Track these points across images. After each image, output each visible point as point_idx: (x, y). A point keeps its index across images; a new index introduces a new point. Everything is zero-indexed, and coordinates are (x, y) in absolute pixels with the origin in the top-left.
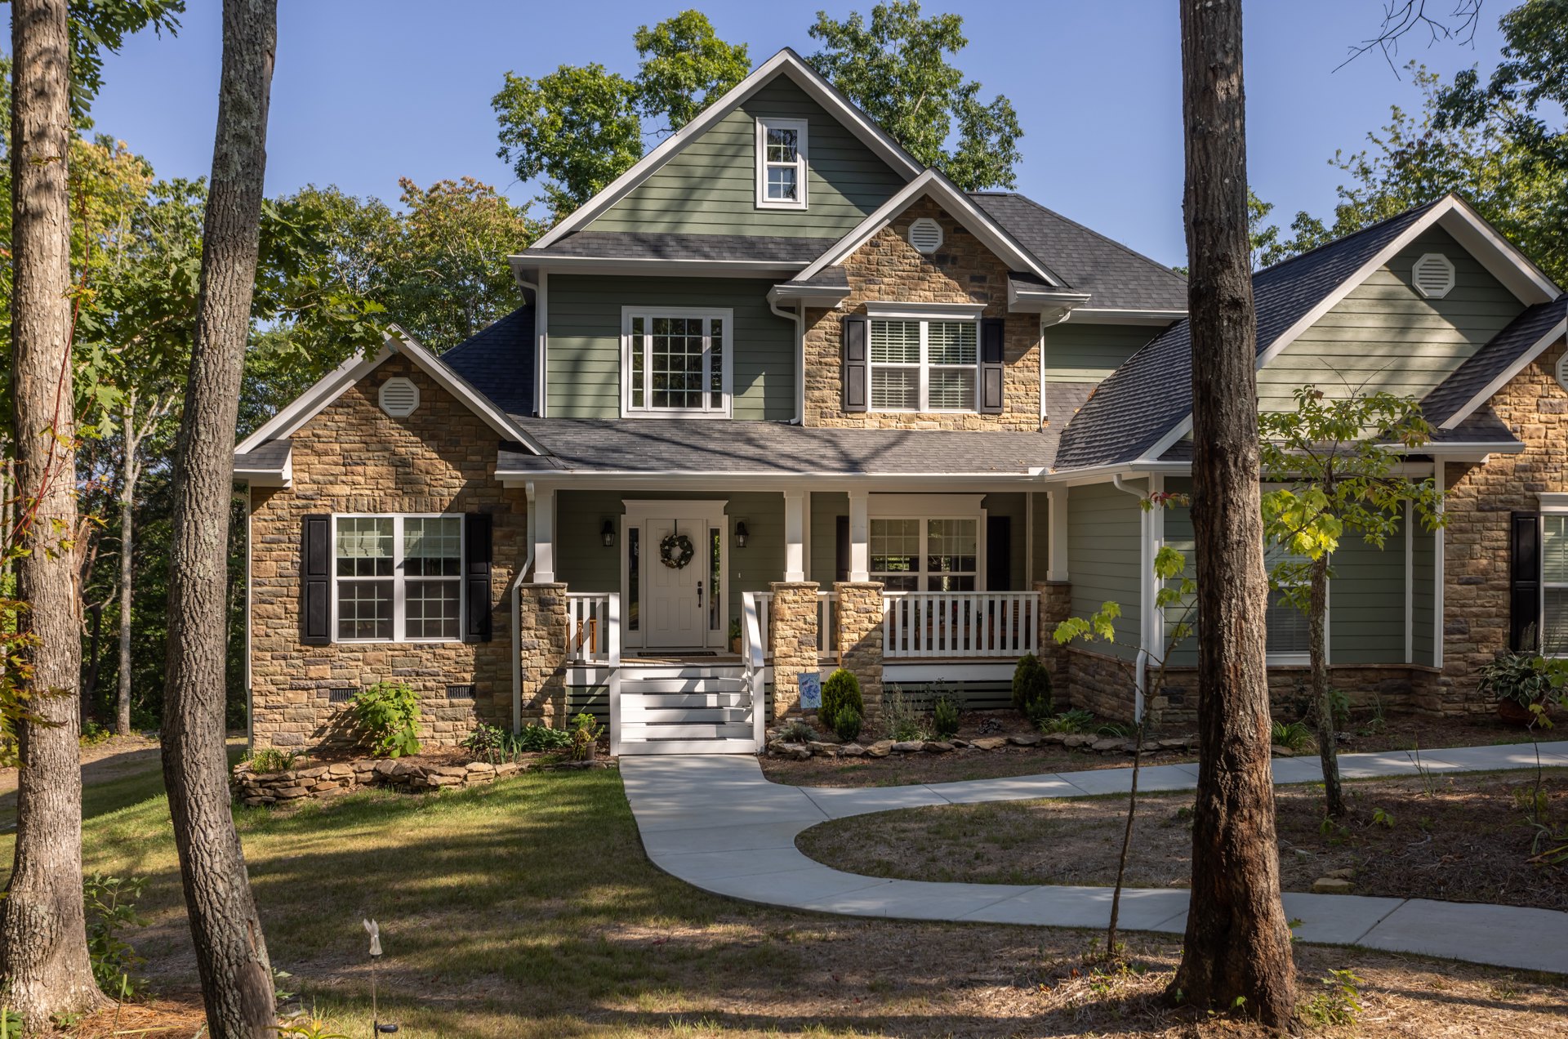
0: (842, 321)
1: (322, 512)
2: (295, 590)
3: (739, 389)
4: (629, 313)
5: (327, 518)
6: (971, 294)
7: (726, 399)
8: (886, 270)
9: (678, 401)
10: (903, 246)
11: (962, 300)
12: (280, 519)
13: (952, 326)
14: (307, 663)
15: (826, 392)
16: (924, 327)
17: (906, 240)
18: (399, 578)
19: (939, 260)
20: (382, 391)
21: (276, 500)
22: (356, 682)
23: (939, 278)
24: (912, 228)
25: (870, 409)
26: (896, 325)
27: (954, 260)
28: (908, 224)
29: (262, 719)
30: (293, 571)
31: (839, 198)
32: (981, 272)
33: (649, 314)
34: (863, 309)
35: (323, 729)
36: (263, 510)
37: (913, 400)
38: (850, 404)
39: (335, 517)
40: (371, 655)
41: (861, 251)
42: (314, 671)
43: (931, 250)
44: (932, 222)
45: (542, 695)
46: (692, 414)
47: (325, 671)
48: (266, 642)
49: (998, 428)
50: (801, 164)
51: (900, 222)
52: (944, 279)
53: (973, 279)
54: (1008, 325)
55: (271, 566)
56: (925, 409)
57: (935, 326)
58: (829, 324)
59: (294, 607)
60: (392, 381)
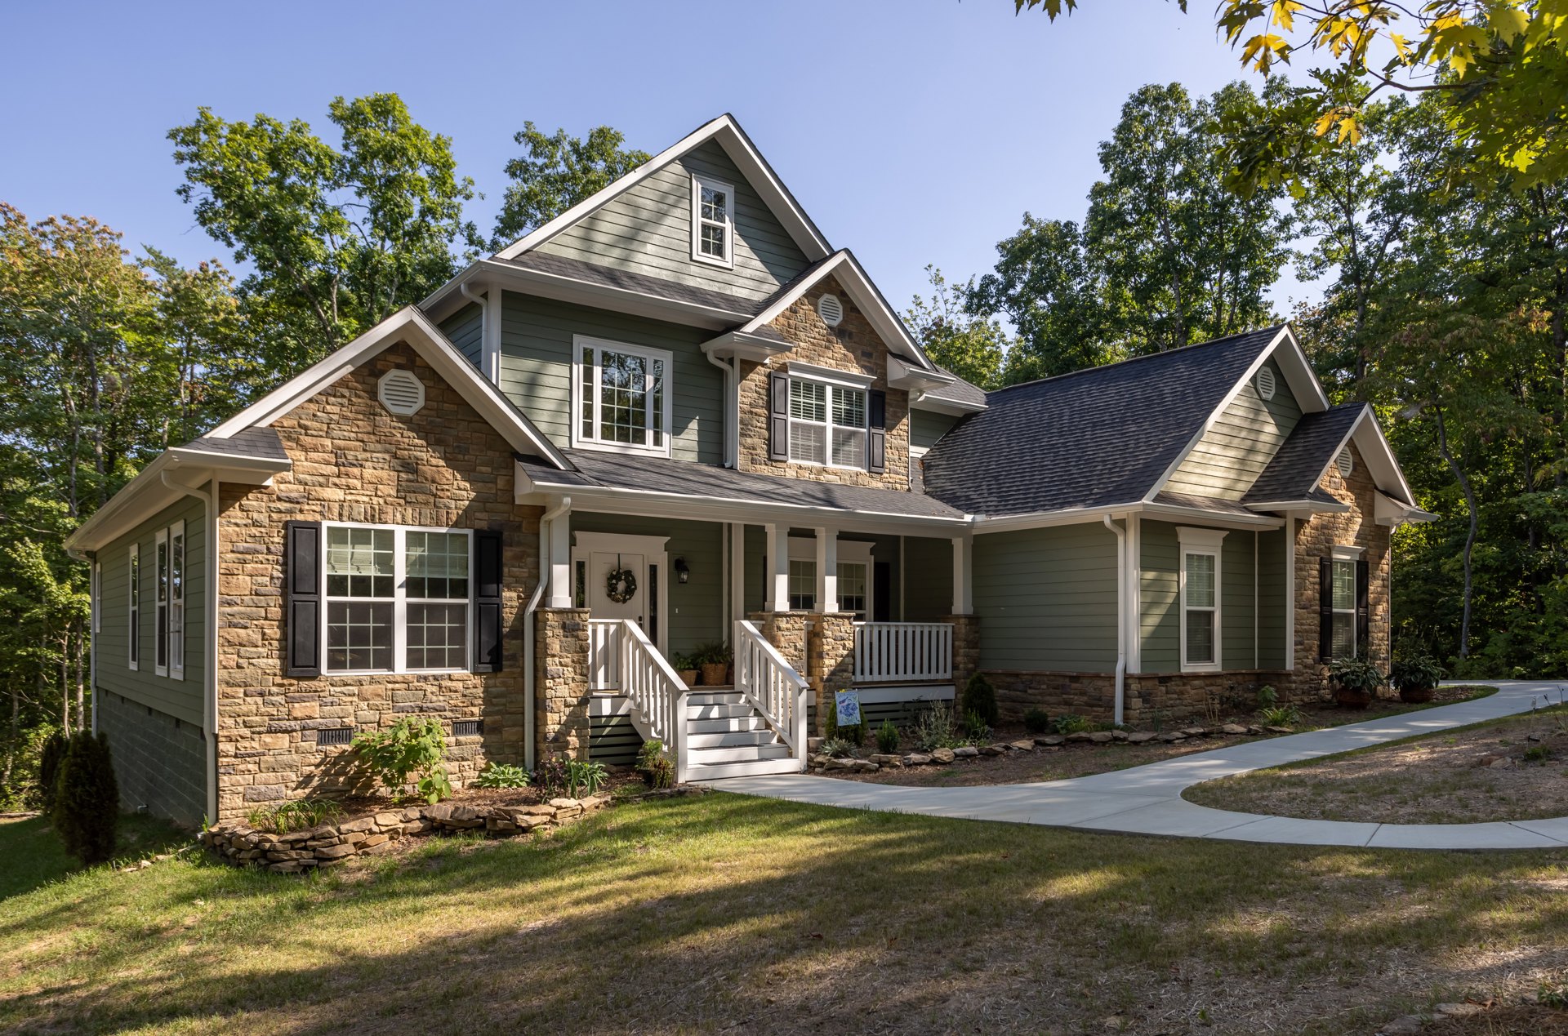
0: (769, 376)
1: (310, 518)
2: (276, 612)
3: (677, 430)
4: (580, 343)
5: (315, 527)
6: (862, 367)
7: (666, 437)
8: (802, 335)
9: (623, 436)
10: (813, 316)
11: (856, 371)
12: (256, 524)
13: (849, 392)
14: (290, 701)
15: (756, 440)
16: (829, 390)
17: (816, 311)
18: (400, 600)
19: (840, 333)
20: (382, 382)
21: (251, 501)
22: (350, 721)
23: (839, 349)
24: (821, 301)
25: (791, 461)
26: (808, 386)
27: (850, 335)
28: (818, 297)
29: (233, 770)
30: (274, 589)
31: (758, 264)
32: (869, 349)
33: (599, 346)
34: (784, 368)
35: (309, 778)
36: (235, 513)
37: (820, 456)
38: (773, 453)
39: (325, 524)
40: (368, 689)
41: (783, 315)
42: (299, 710)
43: (835, 324)
44: (834, 298)
45: (566, 728)
46: (637, 450)
47: (312, 708)
48: (238, 675)
49: (880, 485)
50: (728, 226)
51: (813, 294)
52: (843, 351)
53: (864, 354)
54: (888, 398)
55: (244, 581)
56: (830, 465)
57: (837, 391)
58: (758, 377)
59: (274, 632)
60: (393, 373)
